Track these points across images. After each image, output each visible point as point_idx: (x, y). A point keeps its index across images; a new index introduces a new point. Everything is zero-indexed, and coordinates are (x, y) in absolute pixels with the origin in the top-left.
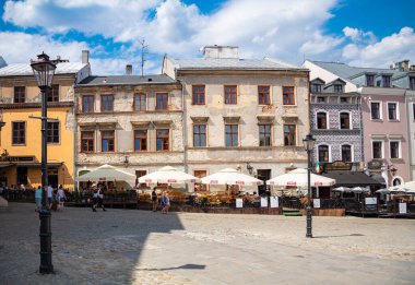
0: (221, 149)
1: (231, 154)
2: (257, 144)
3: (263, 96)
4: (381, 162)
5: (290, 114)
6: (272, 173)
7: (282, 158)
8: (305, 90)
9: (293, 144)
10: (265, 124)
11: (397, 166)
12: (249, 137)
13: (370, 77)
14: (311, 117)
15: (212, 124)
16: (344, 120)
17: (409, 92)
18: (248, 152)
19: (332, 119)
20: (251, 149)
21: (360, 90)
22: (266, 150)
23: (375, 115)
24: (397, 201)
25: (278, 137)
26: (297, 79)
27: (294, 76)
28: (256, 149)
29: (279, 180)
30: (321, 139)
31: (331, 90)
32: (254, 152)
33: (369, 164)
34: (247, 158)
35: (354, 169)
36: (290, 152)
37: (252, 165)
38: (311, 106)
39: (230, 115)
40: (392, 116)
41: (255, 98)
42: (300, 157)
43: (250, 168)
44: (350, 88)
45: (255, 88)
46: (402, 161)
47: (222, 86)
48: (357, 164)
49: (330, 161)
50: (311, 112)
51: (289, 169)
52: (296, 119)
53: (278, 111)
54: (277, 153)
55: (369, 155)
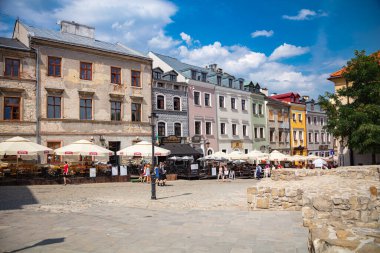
0: (75, 121)
1: (85, 126)
2: (109, 119)
3: (115, 76)
4: (200, 137)
5: (137, 94)
6: (122, 145)
7: (130, 131)
8: (149, 76)
9: (139, 120)
10: (116, 101)
11: (210, 141)
12: (101, 112)
13: (194, 72)
14: (153, 98)
15: (68, 97)
16: (176, 103)
17: (217, 87)
18: (100, 125)
19: (168, 102)
20: (104, 123)
21: (187, 81)
22: (116, 124)
23: (197, 102)
24: (210, 166)
25: (127, 114)
26: (143, 66)
27: (142, 63)
28: (108, 123)
29: (127, 151)
30: (161, 118)
31: (168, 78)
32: (107, 126)
33: (193, 138)
34: (100, 131)
35: (183, 142)
36: (136, 127)
37: (104, 137)
38: (153, 90)
39: (85, 90)
40: (207, 104)
41: (109, 77)
42: (144, 132)
43: (102, 140)
44: (180, 78)
45: (108, 68)
46: (212, 137)
47: (78, 62)
48: (185, 139)
49: (166, 135)
50: (152, 95)
51: (135, 142)
52: (141, 99)
53: (127, 91)
54: (126, 127)
55: (193, 132)
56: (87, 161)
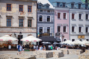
0: (5, 27)
1: (9, 29)
2: (18, 26)
3: (21, 9)
4: (60, 33)
5: (30, 16)
7: (27, 31)
8: (36, 7)
9: (31, 26)
10: (21, 19)
11: (65, 35)
12: (15, 23)
13: (58, 3)
14: (37, 17)
15: (2, 18)
16: (48, 19)
17: (70, 9)
19: (44, 18)
20: (16, 28)
21: (54, 8)
22: (21, 28)
23: (59, 17)
25: (26, 24)
26: (33, 3)
27: (32, 2)
28: (18, 28)
30: (40, 25)
31: (45, 8)
32: (17, 29)
33: (56, 34)
34: (15, 31)
35: (51, 35)
36: (30, 29)
37: (16, 33)
38: (37, 13)
39: (9, 15)
40: (64, 18)
41: (18, 9)
42: (33, 31)
43: (15, 35)
44: (51, 7)
45: (18, 5)
46: (67, 33)
47: (6, 4)
48: (52, 34)
49: (43, 33)
51: (29, 35)
52: (32, 17)
53: (26, 15)
54: (25, 29)
55: (56, 31)
56: (9, 43)
